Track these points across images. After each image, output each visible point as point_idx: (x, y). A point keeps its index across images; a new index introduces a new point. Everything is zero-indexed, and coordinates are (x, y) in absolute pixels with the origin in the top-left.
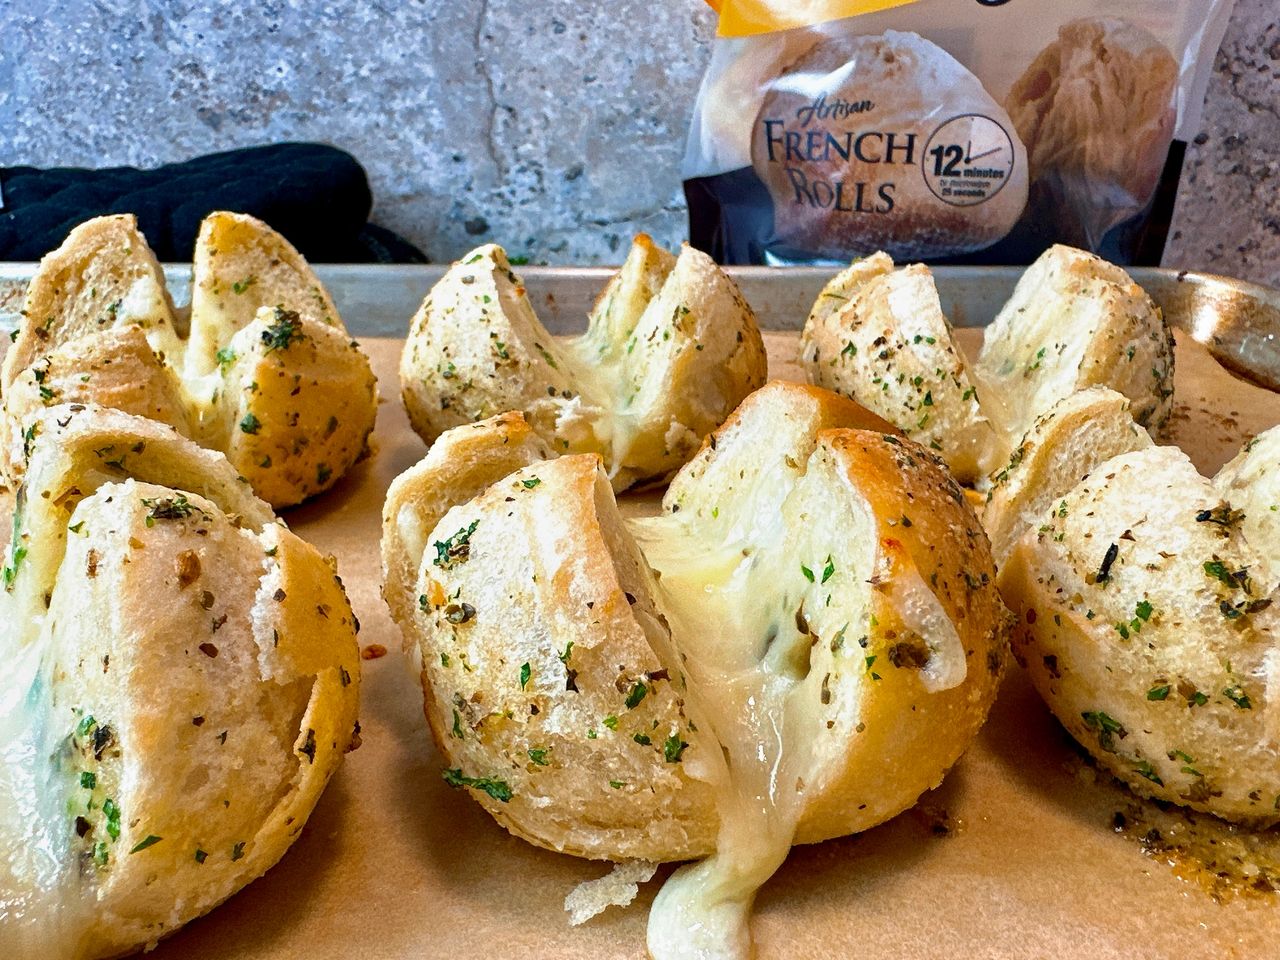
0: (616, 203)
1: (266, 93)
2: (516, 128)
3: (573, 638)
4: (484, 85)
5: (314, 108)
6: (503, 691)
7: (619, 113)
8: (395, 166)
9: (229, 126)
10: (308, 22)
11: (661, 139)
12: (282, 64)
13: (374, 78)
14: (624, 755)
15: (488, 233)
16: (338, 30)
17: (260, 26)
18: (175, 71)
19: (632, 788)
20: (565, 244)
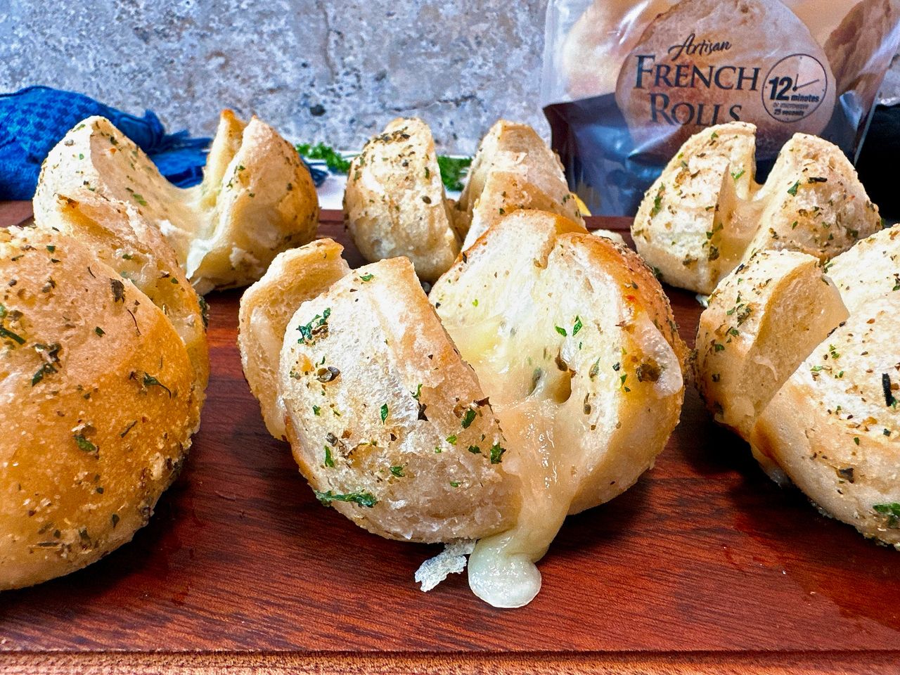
0: (407, 97)
2: (343, 46)
3: (421, 381)
4: (323, 17)
6: (367, 427)
7: (410, 37)
11: (437, 55)
14: (462, 462)
15: (324, 115)
19: (467, 485)
20: (375, 122)
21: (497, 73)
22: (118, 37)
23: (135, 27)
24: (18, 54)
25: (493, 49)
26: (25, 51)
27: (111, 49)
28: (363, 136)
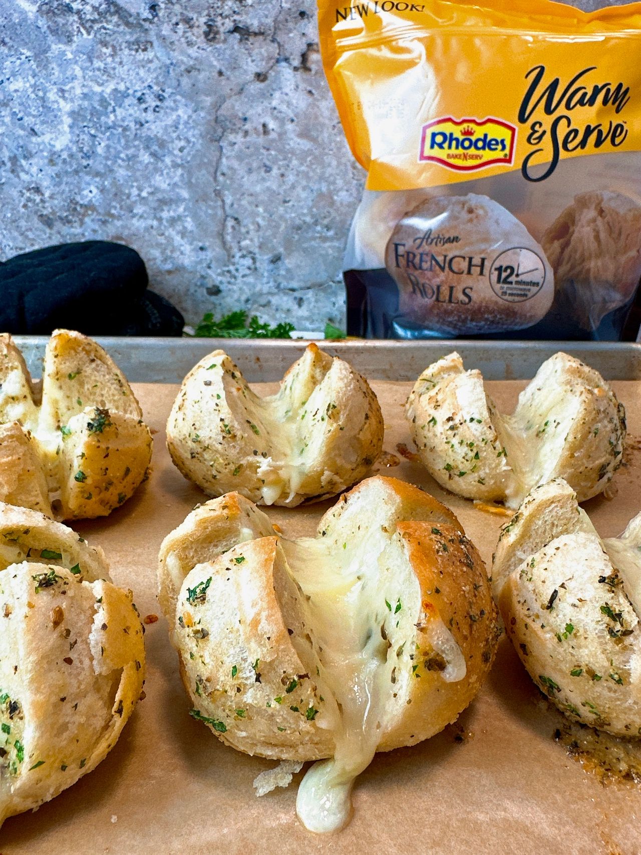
0: (302, 277)
2: (239, 231)
4: (220, 203)
7: (305, 222)
11: (331, 239)
13: (150, 198)
15: (221, 294)
20: (269, 302)
22: (23, 223)
23: (39, 213)
27: (16, 234)
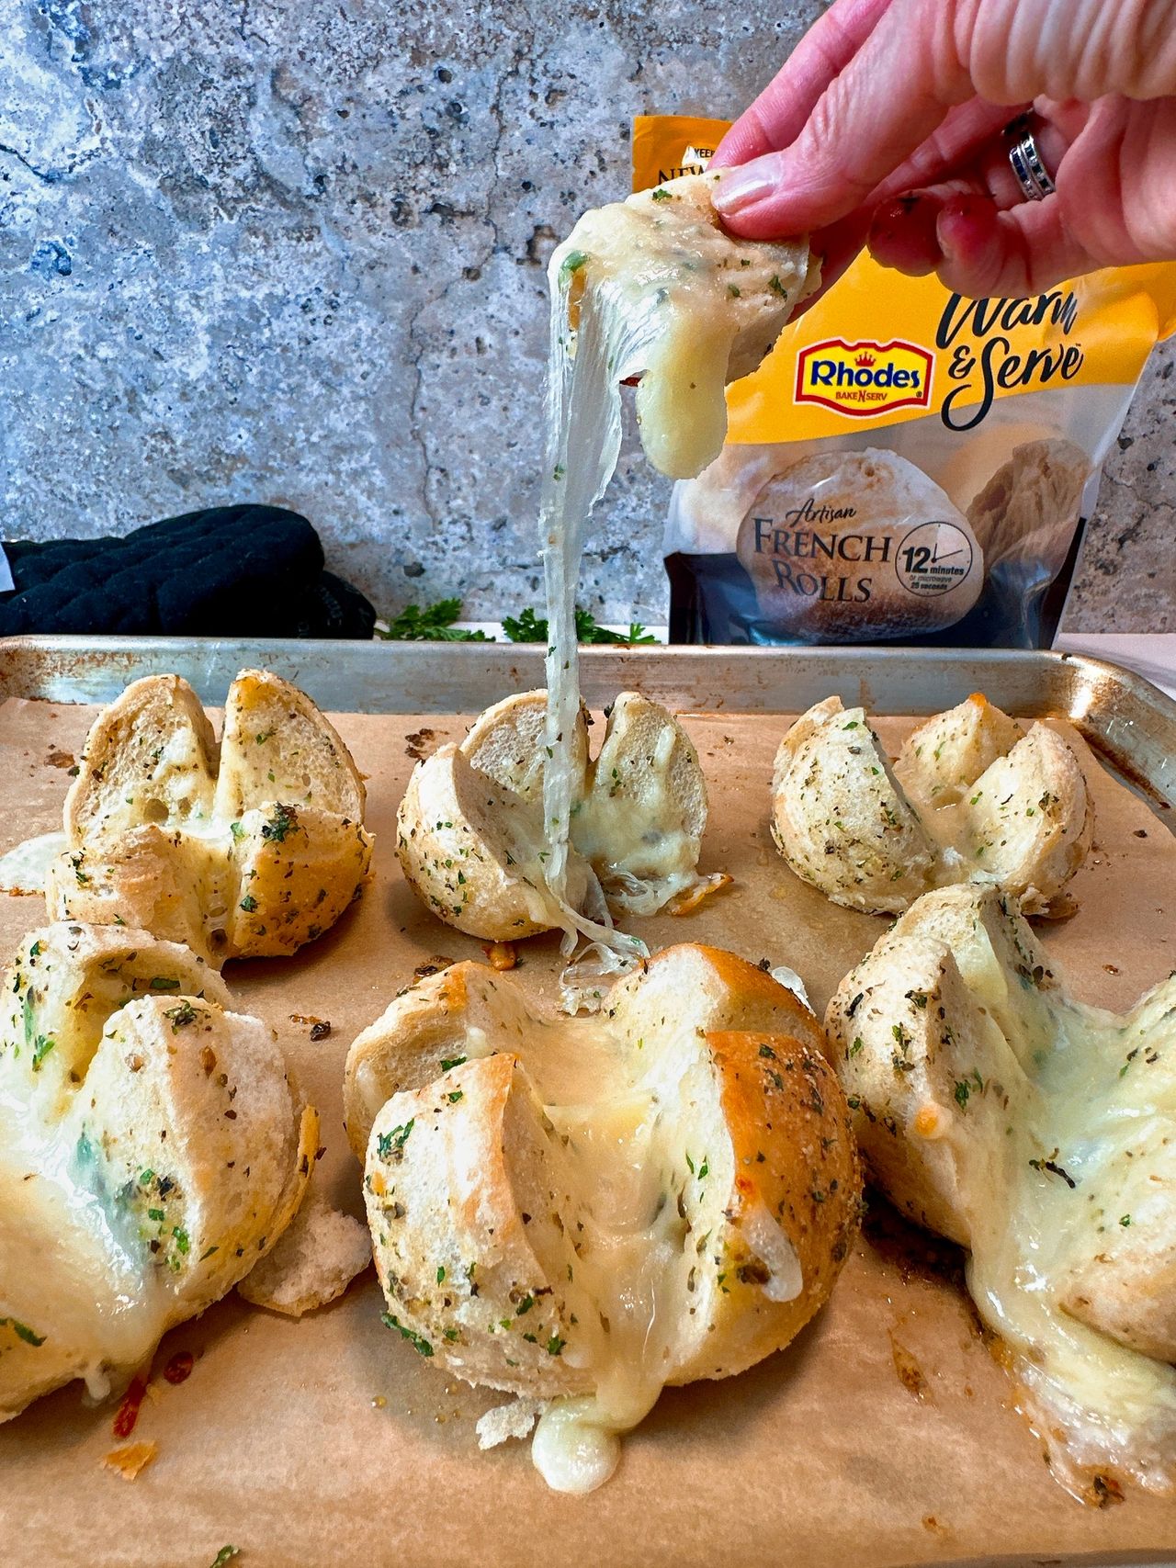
1: (227, 456)
2: (448, 486)
4: (419, 449)
5: (271, 469)
8: (342, 519)
9: (196, 484)
10: (265, 396)
12: (242, 431)
13: (323, 444)
15: (425, 575)
16: (291, 402)
17: (222, 399)
18: (148, 437)
20: (492, 584)
21: (656, 516)
22: (147, 482)
24: (16, 507)
25: (650, 486)
26: (24, 502)
27: (138, 497)
28: (477, 601)
